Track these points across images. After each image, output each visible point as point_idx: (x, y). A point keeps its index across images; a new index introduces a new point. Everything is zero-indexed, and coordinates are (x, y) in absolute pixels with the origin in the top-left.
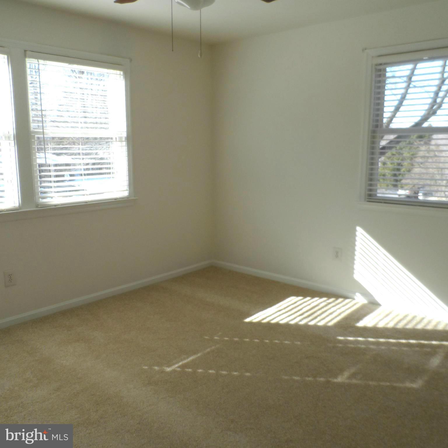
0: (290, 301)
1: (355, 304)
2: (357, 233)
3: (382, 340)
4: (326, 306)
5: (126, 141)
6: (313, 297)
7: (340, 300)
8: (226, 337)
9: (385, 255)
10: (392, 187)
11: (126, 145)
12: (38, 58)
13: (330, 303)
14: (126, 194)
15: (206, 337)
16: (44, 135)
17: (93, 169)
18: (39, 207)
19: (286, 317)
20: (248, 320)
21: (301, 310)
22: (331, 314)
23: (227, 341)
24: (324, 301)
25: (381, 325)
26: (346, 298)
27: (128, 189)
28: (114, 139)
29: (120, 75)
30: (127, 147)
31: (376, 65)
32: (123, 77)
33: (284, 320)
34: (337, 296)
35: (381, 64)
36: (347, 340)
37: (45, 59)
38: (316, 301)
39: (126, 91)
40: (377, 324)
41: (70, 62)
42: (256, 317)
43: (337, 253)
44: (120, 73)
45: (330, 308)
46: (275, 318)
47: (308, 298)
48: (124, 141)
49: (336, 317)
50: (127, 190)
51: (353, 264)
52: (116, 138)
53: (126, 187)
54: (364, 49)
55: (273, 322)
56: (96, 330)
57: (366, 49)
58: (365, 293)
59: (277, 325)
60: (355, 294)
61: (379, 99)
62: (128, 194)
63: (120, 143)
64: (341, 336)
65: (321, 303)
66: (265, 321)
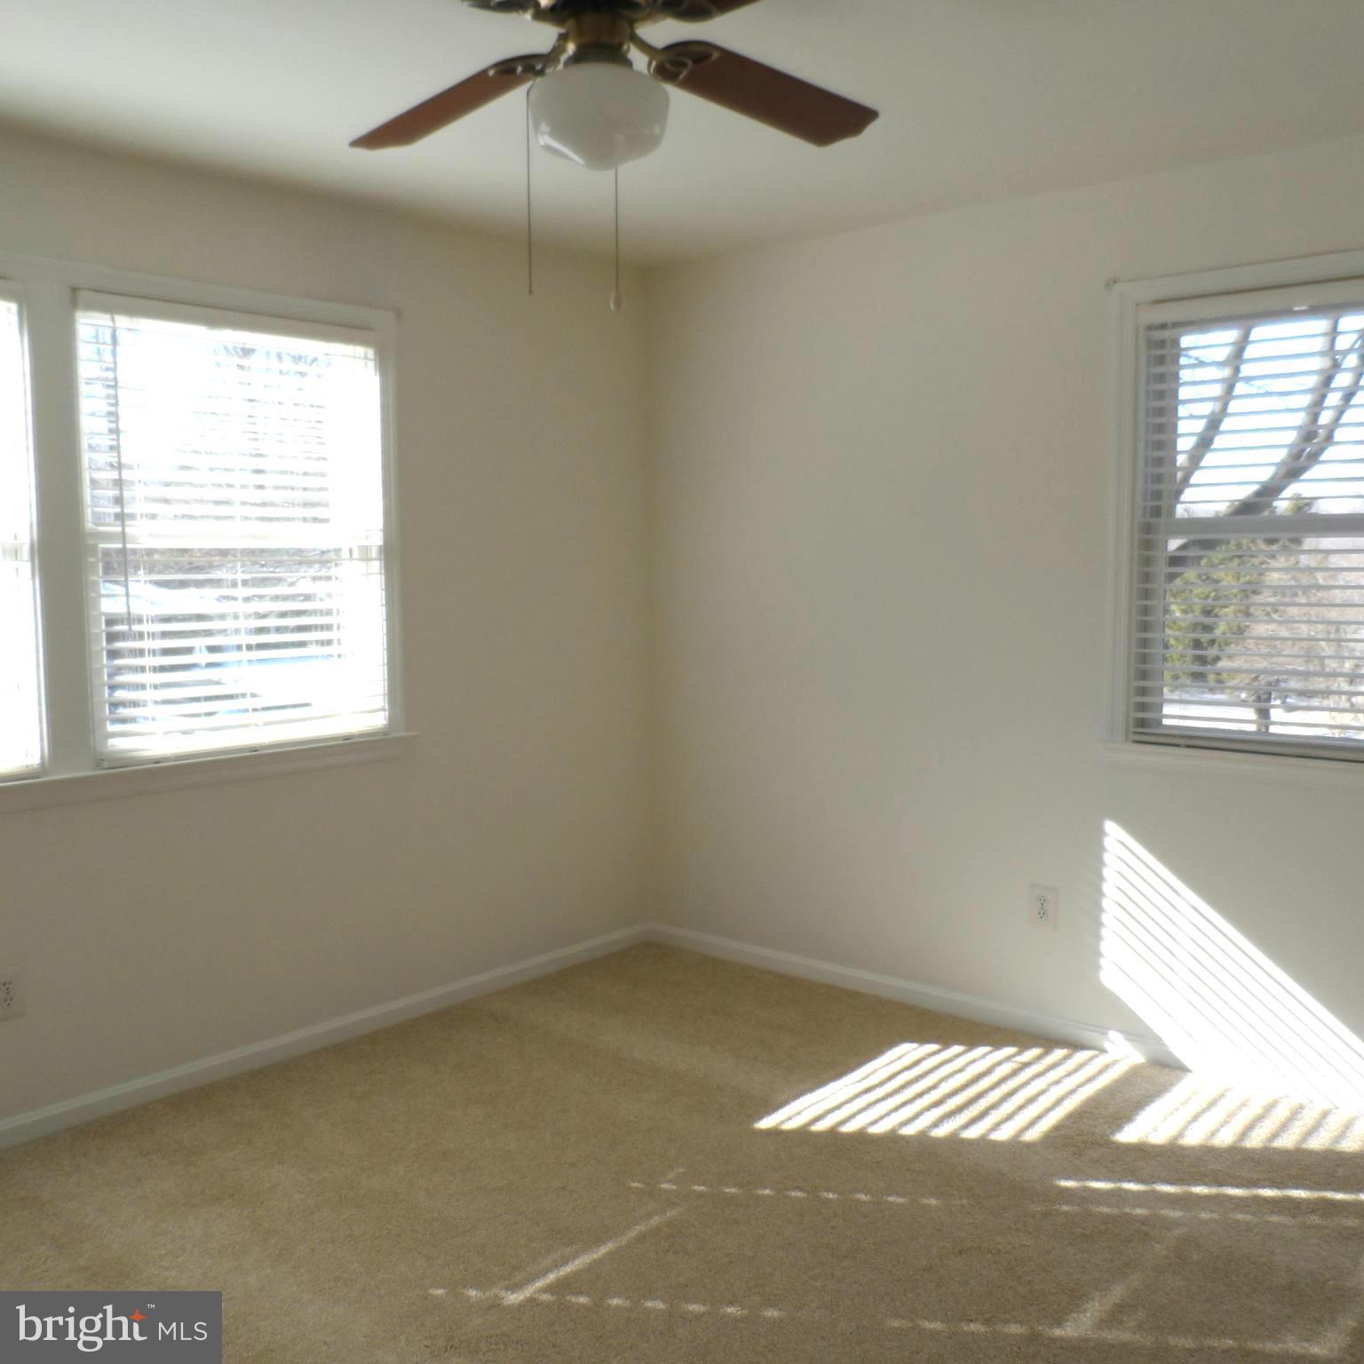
0: (899, 1058)
1: (1107, 1067)
2: (1107, 842)
3: (1199, 1190)
4: (1015, 1073)
5: (383, 557)
6: (971, 1044)
7: (1058, 1054)
8: (699, 1185)
9: (1196, 909)
10: (1188, 681)
11: (381, 569)
12: (110, 310)
13: (1026, 1065)
14: (379, 721)
15: (634, 1182)
16: (124, 542)
17: (278, 630)
18: (106, 765)
19: (888, 1114)
20: (766, 1123)
21: (934, 1087)
22: (1032, 1100)
23: (701, 1195)
24: (1008, 1059)
25: (1194, 1138)
26: (1076, 1046)
27: (387, 707)
28: (345, 554)
29: (366, 358)
30: (383, 576)
31: (1150, 328)
32: (375, 364)
33: (881, 1123)
34: (1049, 1042)
35: (1163, 326)
36: (1087, 1189)
37: (132, 312)
38: (983, 1057)
39: (384, 407)
40: (1181, 1134)
41: (213, 322)
42: (791, 1114)
43: (1043, 901)
44: (366, 354)
45: (1027, 1083)
46: (853, 1116)
47: (957, 1049)
48: (375, 559)
49: (1047, 1111)
50: (383, 710)
51: (1098, 938)
52: (351, 551)
53: (381, 701)
54: (1111, 282)
55: (848, 1128)
56: (279, 1163)
57: (1115, 282)
58: (1138, 1032)
59: (861, 1137)
60: (1106, 1034)
61: (1160, 428)
62: (385, 722)
63: (362, 564)
64: (1068, 1178)
65: (999, 1063)
66: (821, 1126)
